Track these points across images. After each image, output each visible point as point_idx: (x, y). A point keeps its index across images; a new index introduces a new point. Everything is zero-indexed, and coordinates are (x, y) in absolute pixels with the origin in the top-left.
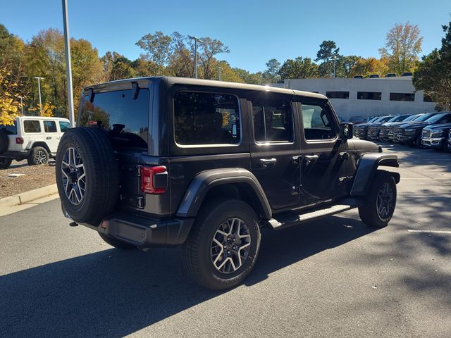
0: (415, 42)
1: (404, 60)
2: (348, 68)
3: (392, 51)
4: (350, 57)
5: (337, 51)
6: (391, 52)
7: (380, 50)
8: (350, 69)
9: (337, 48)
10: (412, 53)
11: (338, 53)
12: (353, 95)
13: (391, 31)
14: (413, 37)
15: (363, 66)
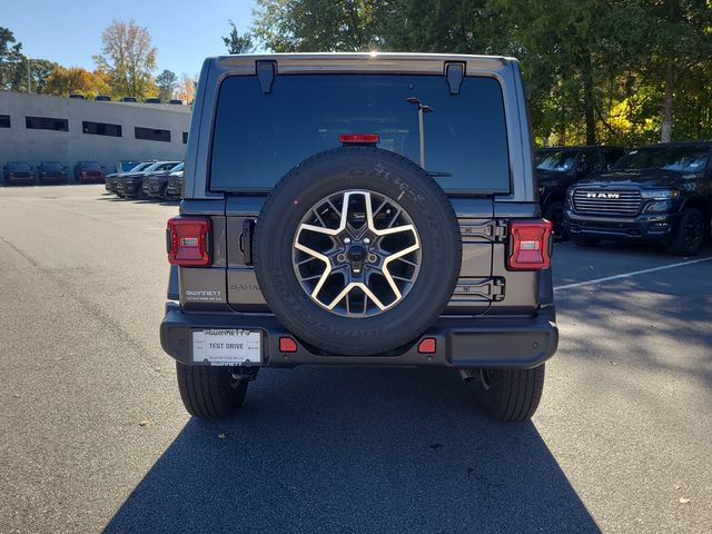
0: (146, 53)
1: (133, 79)
2: (37, 79)
3: (113, 61)
4: (39, 62)
5: (18, 47)
6: (111, 63)
7: (95, 57)
8: (41, 81)
9: (16, 43)
10: (144, 71)
11: (21, 51)
12: (75, 126)
13: (108, 30)
14: (143, 46)
15: (66, 80)
